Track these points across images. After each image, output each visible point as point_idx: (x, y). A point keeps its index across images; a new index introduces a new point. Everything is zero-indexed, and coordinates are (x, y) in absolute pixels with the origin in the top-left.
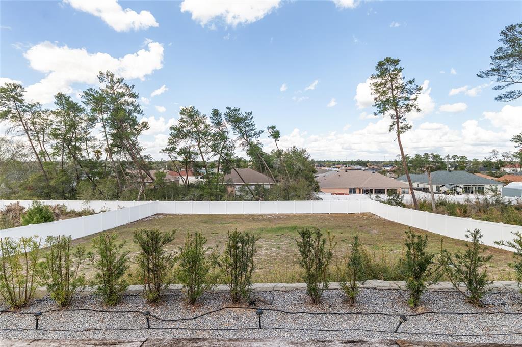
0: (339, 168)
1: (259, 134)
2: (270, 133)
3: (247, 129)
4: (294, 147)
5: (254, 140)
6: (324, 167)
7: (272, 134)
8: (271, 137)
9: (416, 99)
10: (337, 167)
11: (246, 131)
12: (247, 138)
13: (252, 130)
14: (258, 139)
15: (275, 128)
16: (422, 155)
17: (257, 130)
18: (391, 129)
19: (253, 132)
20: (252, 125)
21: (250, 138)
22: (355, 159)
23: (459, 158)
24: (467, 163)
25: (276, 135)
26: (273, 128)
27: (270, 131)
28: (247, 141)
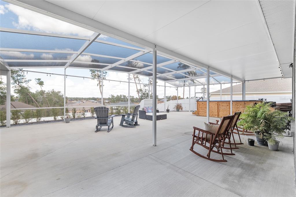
0: (82, 101)
1: (28, 81)
2: (37, 82)
3: (19, 78)
4: (53, 90)
5: (24, 85)
6: (74, 101)
7: (38, 82)
8: (38, 84)
9: (105, 76)
10: (81, 101)
11: (18, 80)
12: (19, 83)
13: (23, 79)
14: (27, 84)
15: (40, 80)
16: (119, 95)
17: (27, 79)
18: (98, 85)
19: (24, 80)
20: (23, 76)
21: (21, 83)
22: (91, 97)
23: (131, 97)
24: (134, 99)
25: (41, 83)
26: (39, 79)
27: (37, 81)
28: (19, 85)
